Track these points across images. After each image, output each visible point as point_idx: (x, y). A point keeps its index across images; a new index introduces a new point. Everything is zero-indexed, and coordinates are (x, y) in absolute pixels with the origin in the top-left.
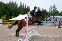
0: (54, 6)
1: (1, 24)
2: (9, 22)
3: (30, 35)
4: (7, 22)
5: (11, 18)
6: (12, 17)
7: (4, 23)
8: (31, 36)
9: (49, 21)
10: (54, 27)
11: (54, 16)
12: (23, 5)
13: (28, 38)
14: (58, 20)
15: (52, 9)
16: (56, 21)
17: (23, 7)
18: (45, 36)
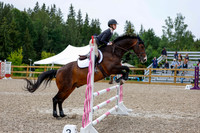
0: (180, 19)
1: (7, 76)
2: (33, 70)
3: (100, 112)
4: (25, 69)
5: (39, 58)
6: (44, 53)
7: (17, 74)
8: (104, 115)
9: (161, 69)
10: (180, 88)
11: (177, 50)
12: (80, 16)
13: (95, 122)
14: (192, 65)
15: (172, 27)
16: (186, 67)
17: (80, 20)
18: (149, 116)
